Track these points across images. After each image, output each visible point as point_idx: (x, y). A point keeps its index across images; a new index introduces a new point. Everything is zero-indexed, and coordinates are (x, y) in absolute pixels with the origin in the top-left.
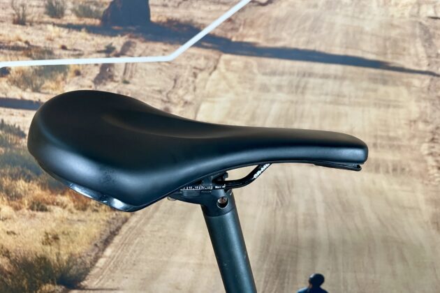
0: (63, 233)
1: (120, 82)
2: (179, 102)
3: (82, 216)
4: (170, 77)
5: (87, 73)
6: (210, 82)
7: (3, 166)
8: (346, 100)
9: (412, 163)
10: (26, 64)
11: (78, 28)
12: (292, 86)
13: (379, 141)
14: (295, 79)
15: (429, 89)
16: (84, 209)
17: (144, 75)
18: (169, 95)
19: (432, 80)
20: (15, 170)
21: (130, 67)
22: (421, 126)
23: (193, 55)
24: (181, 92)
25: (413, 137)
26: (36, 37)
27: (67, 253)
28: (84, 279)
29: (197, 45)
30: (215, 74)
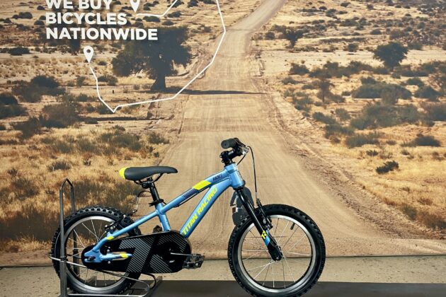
1: (157, 108)
2: (177, 112)
3: (144, 160)
4: (173, 104)
5: (146, 106)
6: (187, 104)
7: (116, 142)
8: (234, 106)
9: (265, 126)
10: (127, 105)
11: (143, 92)
12: (215, 103)
13: (250, 119)
14: (215, 100)
15: (262, 99)
16: (145, 158)
17: (165, 105)
18: (173, 110)
19: (262, 95)
20: (121, 144)
21: (160, 102)
22: (263, 112)
23: (180, 96)
24: (177, 109)
25: (262, 116)
26: (130, 96)
29: (181, 93)
30: (188, 102)
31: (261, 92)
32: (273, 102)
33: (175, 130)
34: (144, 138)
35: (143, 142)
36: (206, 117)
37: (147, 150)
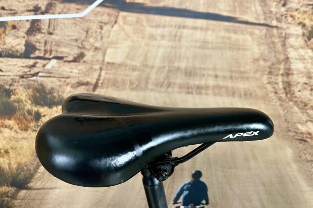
0: (12, 148)
1: (46, 33)
2: (91, 48)
3: (25, 134)
4: (83, 29)
5: (21, 27)
6: (113, 32)
8: (210, 45)
9: (257, 90)
12: (172, 35)
13: (234, 75)
14: (174, 30)
15: (266, 37)
16: (26, 130)
17: (63, 28)
18: (83, 43)
19: (267, 30)
21: (53, 21)
22: (262, 63)
23: (99, 12)
24: (92, 40)
25: (257, 71)
27: (16, 163)
28: (30, 182)
29: (101, 5)
30: (116, 27)
31: (268, 22)
32: (284, 45)
33: (87, 84)
34: (22, 94)
35: (19, 101)
36: (150, 63)
37: (29, 117)
